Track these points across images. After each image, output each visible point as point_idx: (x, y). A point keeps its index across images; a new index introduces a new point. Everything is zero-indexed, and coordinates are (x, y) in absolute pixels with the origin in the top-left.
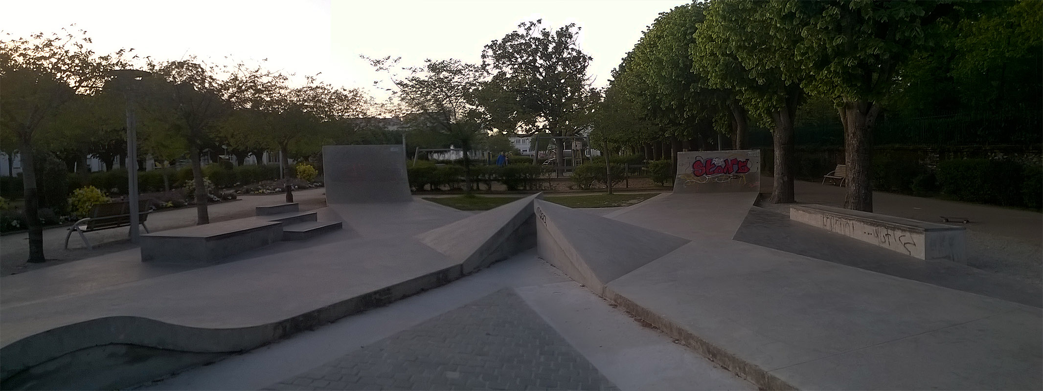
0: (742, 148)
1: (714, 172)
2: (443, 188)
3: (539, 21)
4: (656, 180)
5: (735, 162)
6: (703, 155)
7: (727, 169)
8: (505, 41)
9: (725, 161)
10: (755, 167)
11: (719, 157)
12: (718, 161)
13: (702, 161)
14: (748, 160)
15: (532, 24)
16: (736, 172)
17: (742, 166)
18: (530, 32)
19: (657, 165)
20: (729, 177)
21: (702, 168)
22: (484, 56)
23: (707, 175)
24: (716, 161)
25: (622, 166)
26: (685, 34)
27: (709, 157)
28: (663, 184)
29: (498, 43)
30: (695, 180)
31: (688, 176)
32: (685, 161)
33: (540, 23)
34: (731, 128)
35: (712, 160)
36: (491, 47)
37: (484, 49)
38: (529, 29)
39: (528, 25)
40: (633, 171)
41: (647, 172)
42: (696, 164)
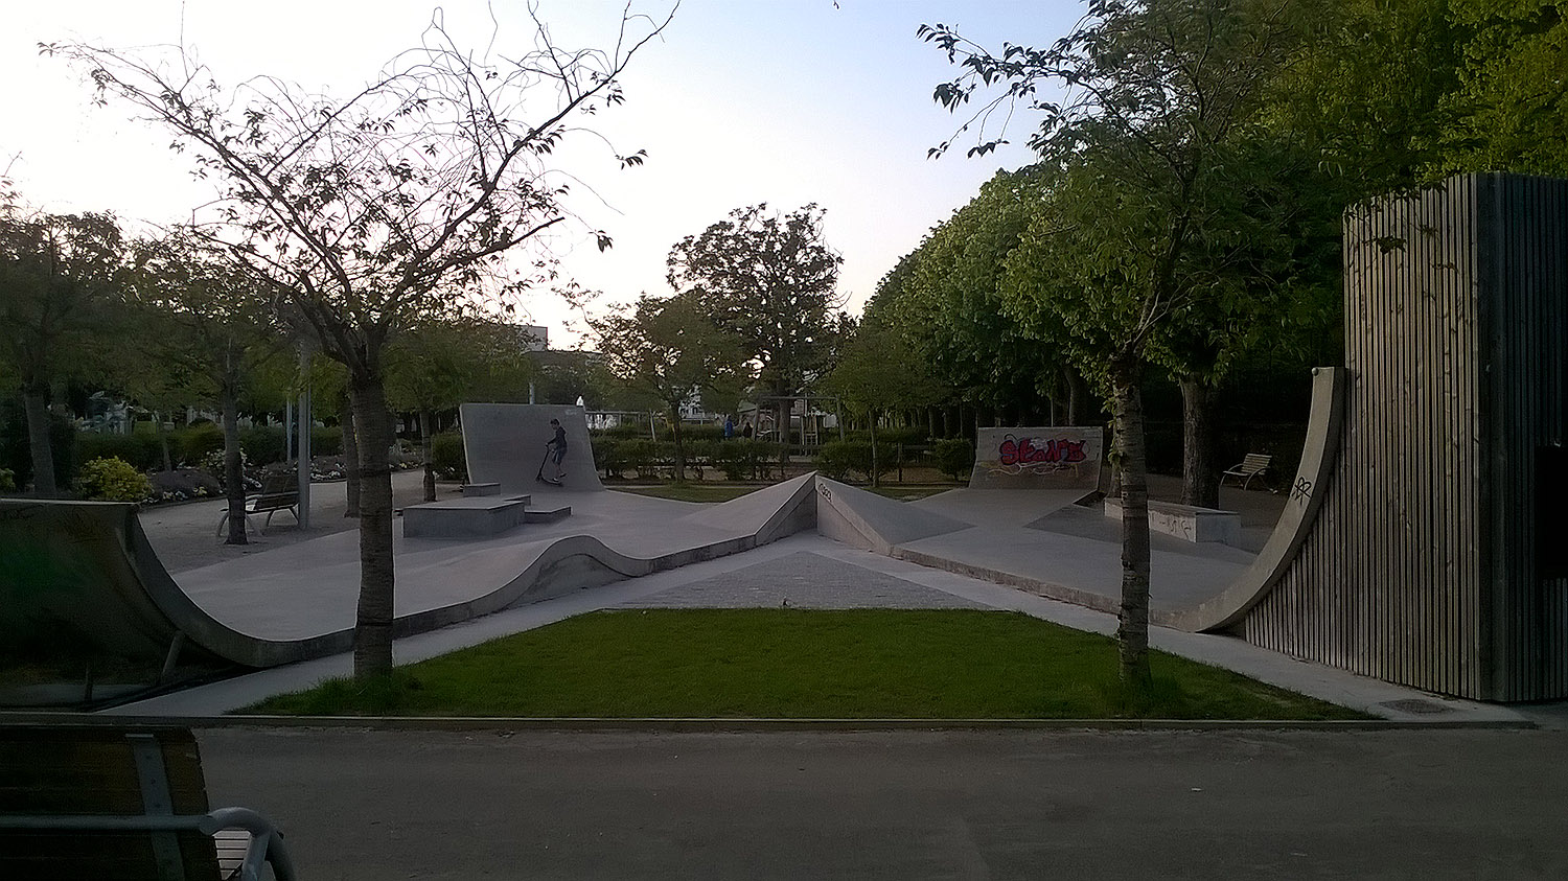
0: (1077, 423)
1: (1031, 458)
2: (626, 474)
3: (763, 206)
4: (947, 470)
5: (1065, 444)
6: (1018, 433)
7: (1050, 454)
8: (706, 237)
9: (1048, 443)
10: (1093, 454)
11: (1038, 438)
12: (1037, 444)
13: (1014, 440)
14: (1084, 442)
15: (752, 211)
16: (1065, 460)
17: (1075, 451)
18: (748, 223)
19: (947, 447)
20: (1055, 467)
21: (1014, 453)
22: (671, 262)
23: (1020, 462)
24: (1035, 443)
25: (894, 447)
26: (993, 257)
27: (1026, 436)
28: (956, 476)
29: (695, 241)
30: (1004, 470)
31: (993, 463)
32: (989, 441)
33: (764, 209)
34: (1062, 395)
35: (1029, 441)
36: (683, 247)
37: (672, 250)
38: (747, 218)
39: (746, 212)
40: (909, 455)
41: (933, 458)
42: (1006, 446)
